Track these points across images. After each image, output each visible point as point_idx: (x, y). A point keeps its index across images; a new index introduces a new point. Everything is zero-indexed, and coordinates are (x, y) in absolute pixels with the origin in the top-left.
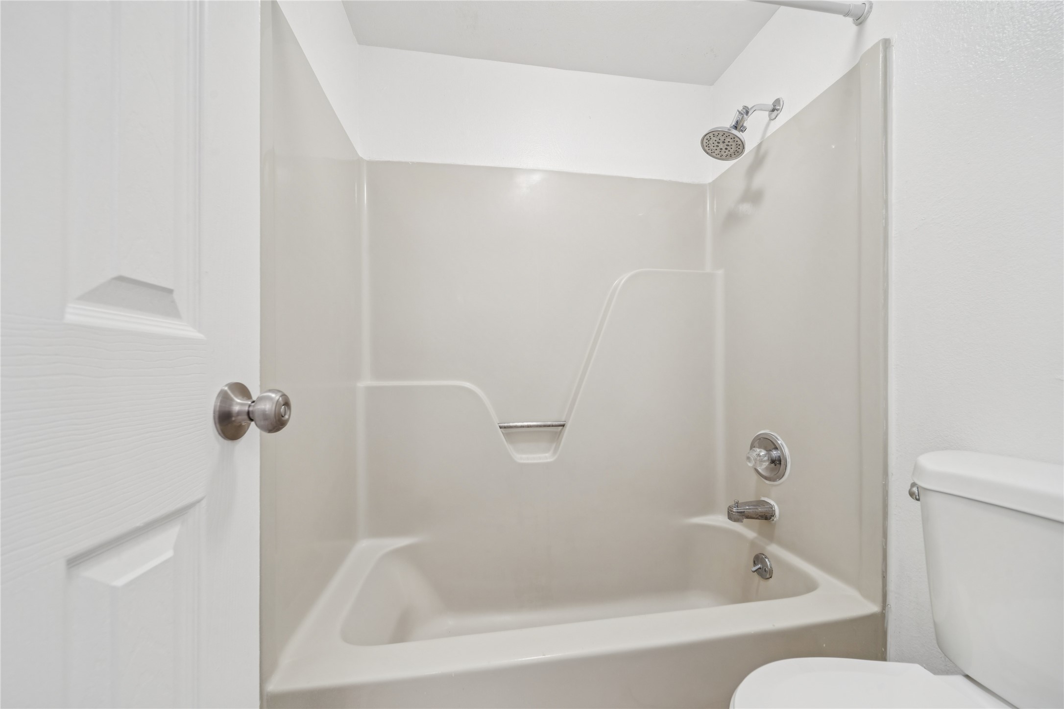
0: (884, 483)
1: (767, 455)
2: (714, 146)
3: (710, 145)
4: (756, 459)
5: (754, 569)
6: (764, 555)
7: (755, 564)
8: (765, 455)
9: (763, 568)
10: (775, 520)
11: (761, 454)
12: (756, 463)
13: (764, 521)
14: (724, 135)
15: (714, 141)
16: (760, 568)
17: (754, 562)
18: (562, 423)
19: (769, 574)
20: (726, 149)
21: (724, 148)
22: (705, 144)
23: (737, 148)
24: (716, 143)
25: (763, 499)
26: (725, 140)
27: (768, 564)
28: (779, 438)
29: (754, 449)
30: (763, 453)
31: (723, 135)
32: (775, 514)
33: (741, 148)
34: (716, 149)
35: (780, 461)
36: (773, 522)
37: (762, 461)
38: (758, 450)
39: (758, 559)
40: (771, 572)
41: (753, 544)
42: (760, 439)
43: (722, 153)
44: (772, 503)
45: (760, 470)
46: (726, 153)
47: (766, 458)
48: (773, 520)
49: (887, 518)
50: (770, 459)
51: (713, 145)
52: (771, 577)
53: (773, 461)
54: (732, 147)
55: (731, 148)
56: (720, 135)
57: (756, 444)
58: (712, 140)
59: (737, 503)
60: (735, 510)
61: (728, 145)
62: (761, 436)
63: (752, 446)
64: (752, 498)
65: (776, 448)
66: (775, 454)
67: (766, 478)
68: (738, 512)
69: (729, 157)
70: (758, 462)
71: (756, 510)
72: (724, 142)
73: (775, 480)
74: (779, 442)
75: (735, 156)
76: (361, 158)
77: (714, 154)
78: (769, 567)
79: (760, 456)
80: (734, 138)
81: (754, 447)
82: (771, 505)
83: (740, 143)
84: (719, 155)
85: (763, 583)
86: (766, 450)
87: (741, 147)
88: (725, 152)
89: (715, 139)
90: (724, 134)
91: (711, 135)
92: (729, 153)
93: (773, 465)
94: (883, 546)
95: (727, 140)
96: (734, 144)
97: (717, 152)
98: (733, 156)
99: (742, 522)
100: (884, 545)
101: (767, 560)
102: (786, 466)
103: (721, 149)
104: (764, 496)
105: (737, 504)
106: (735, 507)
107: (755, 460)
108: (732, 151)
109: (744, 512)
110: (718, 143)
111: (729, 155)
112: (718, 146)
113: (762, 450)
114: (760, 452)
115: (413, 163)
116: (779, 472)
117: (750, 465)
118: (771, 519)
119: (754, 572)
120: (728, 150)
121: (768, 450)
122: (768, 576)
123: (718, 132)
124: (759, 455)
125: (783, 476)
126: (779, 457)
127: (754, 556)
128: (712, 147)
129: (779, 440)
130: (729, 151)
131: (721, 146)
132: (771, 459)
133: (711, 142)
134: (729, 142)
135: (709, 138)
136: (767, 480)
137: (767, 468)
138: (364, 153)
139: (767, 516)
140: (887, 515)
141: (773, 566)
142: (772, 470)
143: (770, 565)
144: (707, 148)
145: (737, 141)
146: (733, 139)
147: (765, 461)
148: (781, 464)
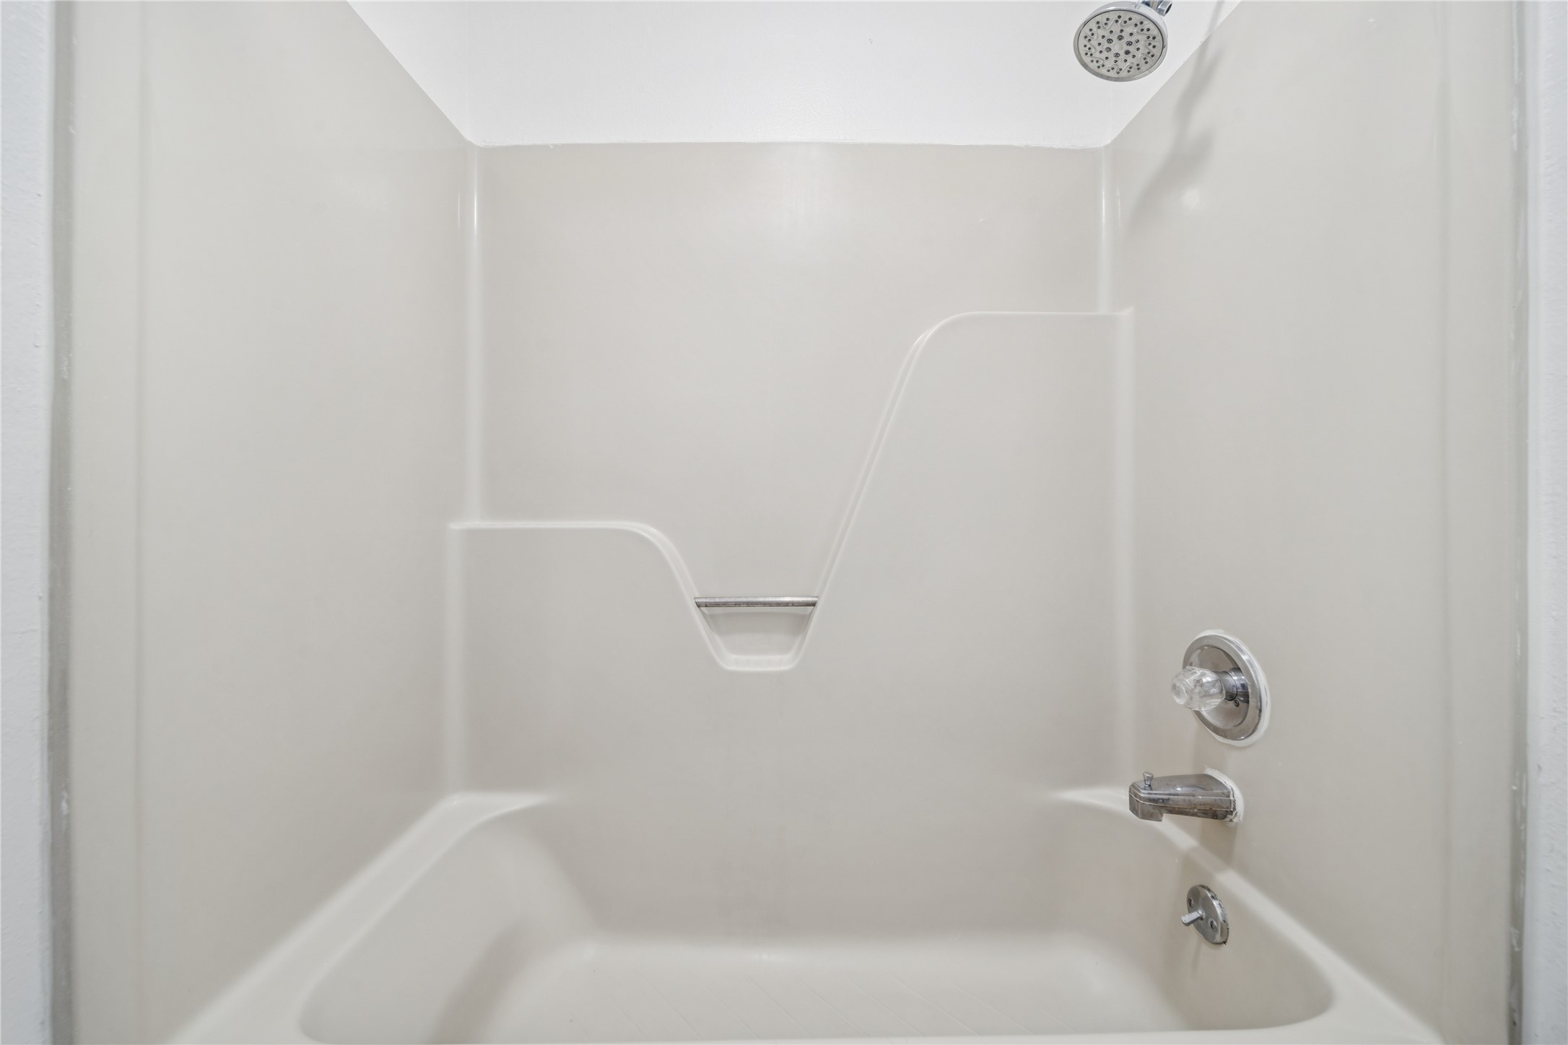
0: (1514, 788)
1: (1218, 684)
2: (1101, 52)
3: (1093, 50)
4: (1192, 691)
5: (1188, 918)
6: (1209, 890)
7: (1191, 906)
8: (1213, 684)
9: (1207, 918)
10: (1235, 820)
11: (1204, 680)
12: (1191, 698)
13: (1210, 821)
14: (1120, 21)
15: (1100, 38)
16: (1201, 918)
17: (1189, 901)
18: (810, 599)
19: (1221, 935)
20: (1127, 52)
21: (1122, 53)
22: (1083, 50)
23: (1151, 47)
24: (1104, 42)
25: (1210, 772)
26: (1122, 31)
27: (1219, 911)
28: (1244, 648)
29: (1188, 667)
30: (1209, 677)
31: (1117, 21)
32: (1235, 809)
33: (1159, 45)
34: (1107, 58)
35: (1246, 696)
36: (1231, 824)
37: (1207, 695)
38: (1199, 672)
39: (1197, 897)
40: (1225, 931)
41: (1188, 862)
42: (1202, 648)
43: (1121, 64)
44: (1229, 783)
45: (1205, 714)
46: (1128, 64)
47: (1214, 690)
48: (1231, 820)
49: (1524, 876)
50: (1224, 692)
51: (1099, 48)
52: (1225, 943)
53: (1231, 697)
54: (1139, 45)
55: (1138, 49)
56: (1110, 23)
57: (1195, 658)
58: (1095, 36)
59: (1151, 779)
60: (1143, 794)
61: (1129, 44)
62: (1205, 642)
63: (1187, 662)
64: (1187, 769)
65: (1237, 669)
66: (1234, 679)
67: (1216, 730)
68: (1150, 800)
69: (1137, 71)
70: (1196, 697)
71: (1191, 798)
72: (1120, 38)
73: (1234, 738)
74: (1244, 658)
75: (1148, 65)
76: (470, 142)
77: (1103, 71)
78: (1221, 919)
79: (1202, 685)
80: (1141, 23)
81: (1191, 665)
82: (1225, 787)
83: (1154, 32)
84: (1115, 70)
85: (1206, 948)
86: (1216, 672)
87: (1158, 43)
88: (1126, 61)
89: (1101, 32)
90: (1119, 17)
91: (1093, 25)
92: (1135, 61)
93: (1231, 704)
94: (1512, 947)
95: (1128, 30)
96: (1142, 38)
97: (1109, 64)
98: (1143, 67)
99: (1161, 821)
100: (1515, 943)
101: (1215, 903)
102: (1260, 711)
103: (1117, 55)
104: (1214, 767)
105: (1150, 782)
106: (1145, 789)
107: (1190, 692)
108: (1139, 55)
109: (1169, 799)
110: (1110, 41)
111: (1135, 67)
112: (1109, 49)
113: (1207, 672)
114: (1203, 675)
115: (556, 146)
116: (1244, 723)
117: (1181, 701)
118: (1227, 819)
119: (1188, 924)
120: (1131, 55)
121: (1220, 673)
122: (1218, 938)
123: (1107, 15)
124: (1198, 682)
125: (1253, 731)
126: (1243, 686)
127: (1192, 886)
128: (1097, 55)
129: (1244, 654)
130: (1134, 56)
131: (1117, 47)
132: (1227, 692)
133: (1094, 42)
134: (1131, 34)
135: (1090, 33)
136: (1217, 734)
137: (1218, 709)
138: (475, 133)
139: (1218, 812)
140: (1524, 868)
141: (1229, 921)
142: (1228, 715)
143: (1224, 915)
144: (1087, 59)
145: (1148, 30)
146: (1140, 27)
147: (1211, 696)
148: (1248, 702)
